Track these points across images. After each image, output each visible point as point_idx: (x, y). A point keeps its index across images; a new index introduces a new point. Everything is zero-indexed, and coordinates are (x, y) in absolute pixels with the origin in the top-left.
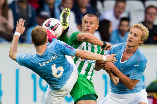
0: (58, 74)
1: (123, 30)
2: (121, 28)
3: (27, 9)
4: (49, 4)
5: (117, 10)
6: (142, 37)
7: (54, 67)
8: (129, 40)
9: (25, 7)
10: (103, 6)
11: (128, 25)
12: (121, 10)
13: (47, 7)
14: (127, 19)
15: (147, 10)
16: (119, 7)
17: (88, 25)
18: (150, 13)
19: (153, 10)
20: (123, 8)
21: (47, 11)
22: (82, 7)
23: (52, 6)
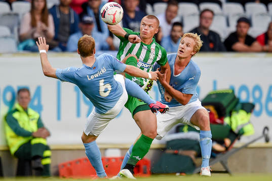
0: (105, 92)
1: (176, 36)
2: (174, 34)
3: (69, 15)
4: (93, 8)
5: (169, 14)
6: (195, 47)
7: (101, 83)
8: (180, 51)
9: (66, 12)
10: (153, 10)
11: (181, 31)
12: (174, 15)
13: (91, 12)
14: (180, 24)
15: (201, 14)
16: (170, 11)
17: (146, 28)
18: (205, 18)
19: (208, 14)
20: (176, 12)
21: (91, 16)
22: (130, 11)
23: (96, 11)
